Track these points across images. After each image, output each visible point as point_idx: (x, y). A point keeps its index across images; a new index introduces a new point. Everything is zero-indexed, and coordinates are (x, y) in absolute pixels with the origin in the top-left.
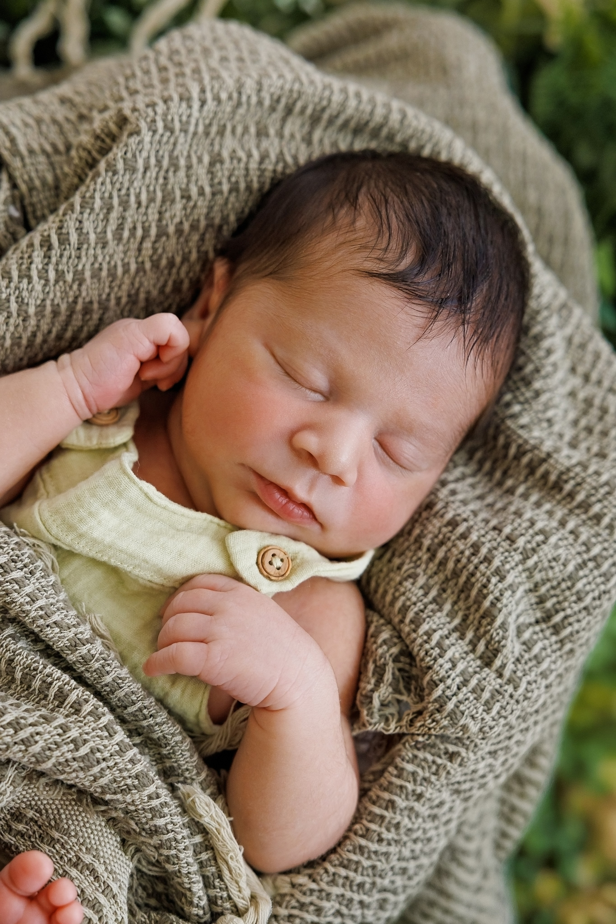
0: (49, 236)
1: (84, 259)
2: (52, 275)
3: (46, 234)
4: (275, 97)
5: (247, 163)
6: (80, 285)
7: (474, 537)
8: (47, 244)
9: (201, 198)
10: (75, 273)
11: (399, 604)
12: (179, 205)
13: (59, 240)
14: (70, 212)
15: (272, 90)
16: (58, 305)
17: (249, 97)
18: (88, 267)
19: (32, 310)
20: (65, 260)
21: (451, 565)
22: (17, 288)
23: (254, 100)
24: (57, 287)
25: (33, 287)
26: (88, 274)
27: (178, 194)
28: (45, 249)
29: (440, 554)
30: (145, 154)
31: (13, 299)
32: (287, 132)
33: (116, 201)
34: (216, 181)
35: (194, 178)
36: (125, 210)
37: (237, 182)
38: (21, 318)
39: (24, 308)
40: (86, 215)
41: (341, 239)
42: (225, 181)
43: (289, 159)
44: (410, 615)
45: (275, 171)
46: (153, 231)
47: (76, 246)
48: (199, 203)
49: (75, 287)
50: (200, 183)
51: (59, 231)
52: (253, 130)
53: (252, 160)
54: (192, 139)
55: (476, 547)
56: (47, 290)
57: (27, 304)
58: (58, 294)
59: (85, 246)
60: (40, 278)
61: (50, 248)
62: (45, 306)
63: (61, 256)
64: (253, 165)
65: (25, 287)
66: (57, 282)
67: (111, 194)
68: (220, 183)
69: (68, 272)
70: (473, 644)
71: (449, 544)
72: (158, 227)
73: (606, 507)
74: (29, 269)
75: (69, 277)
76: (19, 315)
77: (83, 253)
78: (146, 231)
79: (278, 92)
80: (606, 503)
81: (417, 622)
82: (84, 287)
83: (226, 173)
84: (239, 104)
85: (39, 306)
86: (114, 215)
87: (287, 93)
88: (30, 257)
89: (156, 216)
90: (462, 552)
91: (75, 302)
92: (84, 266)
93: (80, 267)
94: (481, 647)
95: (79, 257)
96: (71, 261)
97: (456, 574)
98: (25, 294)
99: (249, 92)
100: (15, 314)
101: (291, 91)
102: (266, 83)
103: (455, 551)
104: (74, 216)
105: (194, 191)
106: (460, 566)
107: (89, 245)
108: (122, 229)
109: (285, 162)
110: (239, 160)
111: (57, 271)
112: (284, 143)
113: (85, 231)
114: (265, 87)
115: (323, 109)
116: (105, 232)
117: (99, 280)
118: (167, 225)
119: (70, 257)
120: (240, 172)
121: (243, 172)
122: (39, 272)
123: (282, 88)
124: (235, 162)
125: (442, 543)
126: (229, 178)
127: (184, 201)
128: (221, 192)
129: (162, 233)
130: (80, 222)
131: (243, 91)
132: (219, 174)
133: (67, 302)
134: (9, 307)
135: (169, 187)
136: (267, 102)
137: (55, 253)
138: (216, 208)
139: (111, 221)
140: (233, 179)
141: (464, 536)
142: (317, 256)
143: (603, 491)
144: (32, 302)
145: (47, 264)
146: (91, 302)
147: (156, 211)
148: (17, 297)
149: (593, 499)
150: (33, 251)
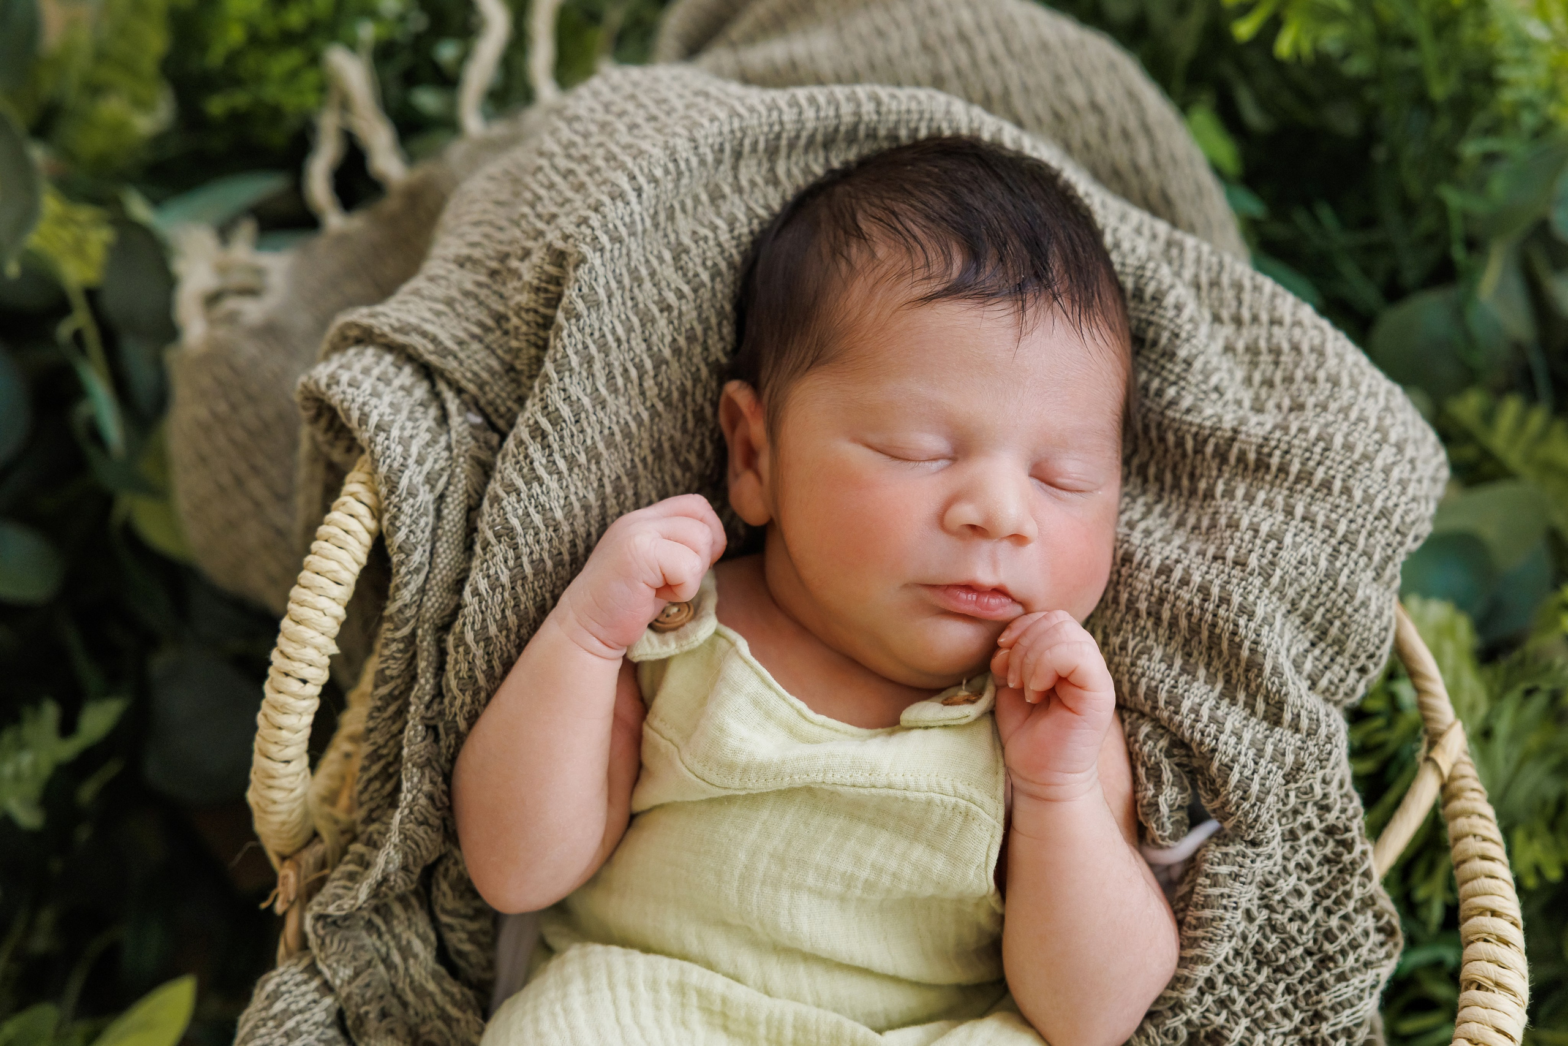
0: (536, 422)
1: (589, 431)
2: (562, 465)
3: (531, 422)
4: (716, 147)
5: (716, 238)
6: (598, 463)
7: (1196, 579)
8: (538, 433)
9: (684, 301)
10: (587, 451)
11: (1142, 689)
12: (662, 322)
13: (550, 421)
14: (547, 385)
15: (710, 141)
16: (584, 497)
17: (687, 161)
18: (597, 437)
19: (559, 514)
20: (568, 441)
21: (1183, 623)
22: (530, 497)
23: (694, 161)
24: (575, 476)
25: (547, 487)
26: (601, 446)
27: (655, 310)
28: (539, 439)
29: (1166, 614)
30: (602, 281)
31: (532, 510)
32: (744, 183)
33: (593, 349)
34: (690, 274)
35: (663, 284)
36: (607, 356)
37: (715, 265)
38: (551, 529)
39: (549, 515)
40: (567, 380)
41: (871, 281)
42: (700, 270)
43: (762, 212)
44: (1162, 696)
45: (752, 232)
46: (648, 364)
47: (573, 420)
48: (684, 308)
49: (594, 467)
50: (673, 286)
51: (546, 412)
52: (704, 197)
53: (719, 232)
54: (643, 239)
55: (1204, 590)
56: (565, 484)
57: (551, 509)
58: (579, 484)
59: (583, 415)
60: (550, 474)
61: (544, 435)
62: (571, 504)
63: (562, 438)
64: (724, 237)
65: (539, 491)
66: (570, 470)
67: (584, 343)
68: (696, 275)
69: (579, 453)
70: (1250, 705)
71: (1171, 598)
72: (650, 357)
73: (1330, 468)
74: (533, 470)
75: (582, 458)
76: (547, 527)
77: (585, 424)
78: (640, 367)
79: (719, 140)
80: (1328, 463)
81: (1174, 702)
82: (603, 464)
83: (698, 261)
84: (680, 174)
85: (565, 506)
86: (597, 366)
87: (729, 137)
88: (526, 457)
89: (644, 346)
90: (1190, 603)
91: (602, 486)
92: (592, 438)
93: (589, 442)
94: (1260, 706)
95: (582, 431)
96: (575, 438)
97: (1194, 630)
98: (543, 499)
99: (684, 155)
100: (542, 527)
101: (732, 132)
102: (699, 134)
103: (1181, 604)
104: (555, 386)
105: (671, 298)
106: (1194, 620)
107: (587, 411)
108: (614, 377)
109: (757, 216)
110: (706, 239)
111: (565, 457)
112: (745, 197)
113: (574, 398)
114: (702, 141)
115: (778, 136)
116: (597, 390)
117: (616, 446)
118: (660, 350)
119: (572, 436)
120: (713, 252)
121: (717, 250)
122: (546, 468)
123: (721, 133)
124: (701, 243)
125: (1161, 601)
126: (704, 263)
127: (666, 314)
128: (703, 285)
129: (659, 362)
130: (564, 390)
131: (677, 156)
132: (691, 265)
133: (593, 490)
134: (532, 521)
135: (641, 306)
136: (710, 158)
137: (553, 438)
138: (705, 306)
139: (598, 374)
140: (709, 263)
141: (1184, 582)
142: (855, 313)
143: (1318, 449)
144: (554, 504)
145: (550, 455)
146: (619, 478)
147: (639, 340)
148: (536, 507)
149: (1311, 463)
150: (526, 449)
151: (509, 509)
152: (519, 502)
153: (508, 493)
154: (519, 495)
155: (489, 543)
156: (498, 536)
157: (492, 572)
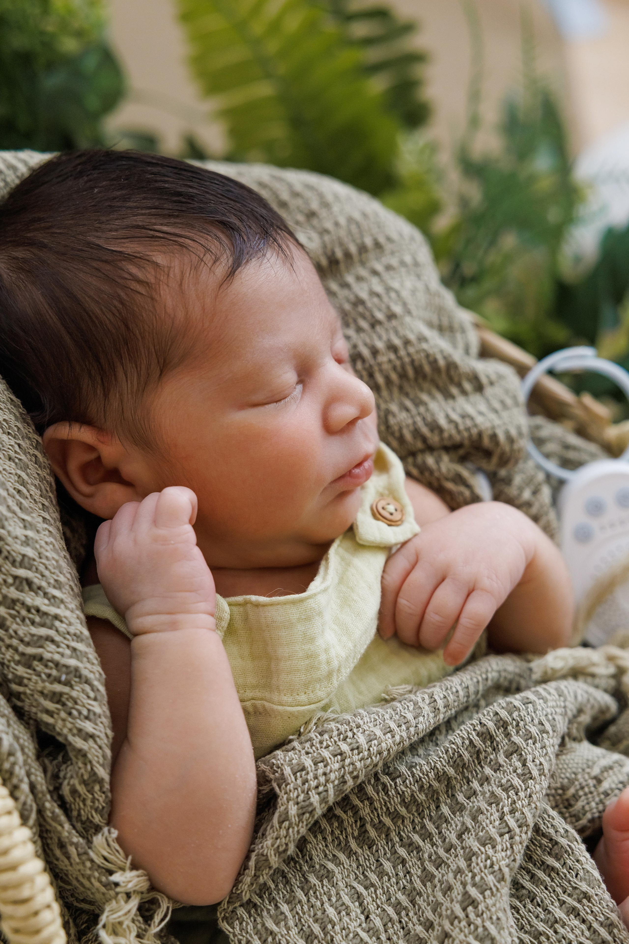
21: (394, 377)
31: (74, 644)
61: (29, 583)
71: (376, 368)
97: (403, 376)
103: (386, 367)
141: (375, 352)
150: (23, 604)
151: (57, 657)
152: (58, 646)
153: (41, 647)
154: (53, 641)
155: (61, 694)
156: (68, 683)
157: (85, 712)
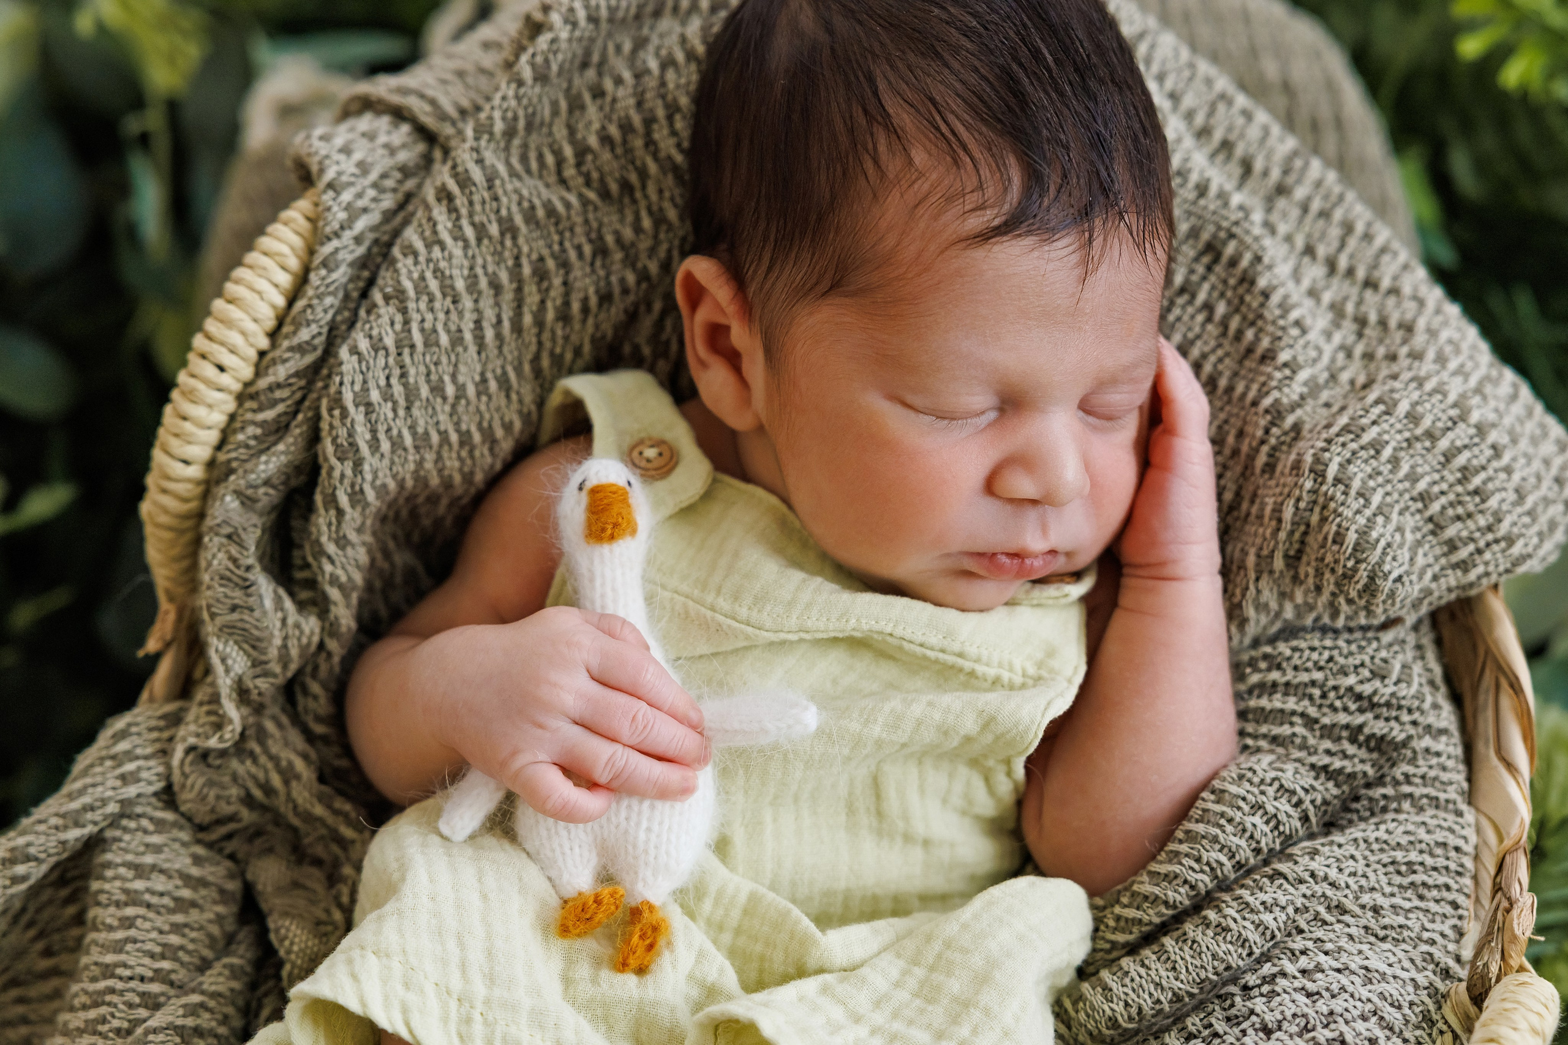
2: (469, 232)
16: (494, 273)
19: (460, 285)
20: (478, 207)
24: (484, 249)
25: (450, 253)
38: (449, 299)
49: (508, 243)
56: (470, 253)
57: (451, 277)
58: (489, 258)
60: (455, 239)
62: (476, 276)
63: (471, 203)
66: (479, 240)
75: (495, 229)
98: (443, 264)
100: (438, 295)
111: (473, 224)
133: (507, 268)
137: (460, 201)
144: (456, 272)
145: (458, 218)
